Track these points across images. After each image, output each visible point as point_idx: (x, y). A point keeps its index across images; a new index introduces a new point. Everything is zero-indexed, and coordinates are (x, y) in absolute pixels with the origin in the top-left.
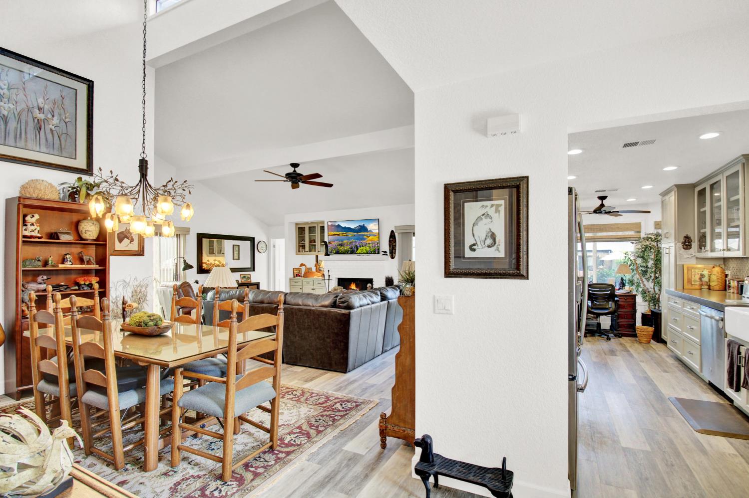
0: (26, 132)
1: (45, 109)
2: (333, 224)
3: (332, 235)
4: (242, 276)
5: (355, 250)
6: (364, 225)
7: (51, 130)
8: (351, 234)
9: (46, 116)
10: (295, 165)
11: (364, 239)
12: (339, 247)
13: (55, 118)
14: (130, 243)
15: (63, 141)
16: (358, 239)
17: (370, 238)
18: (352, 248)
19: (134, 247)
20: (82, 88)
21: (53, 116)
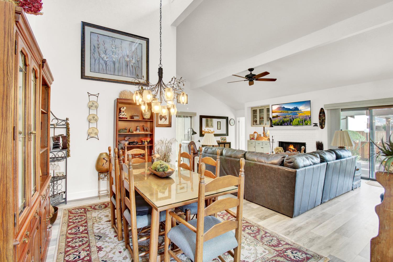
0: (122, 68)
1: (130, 56)
2: (281, 107)
3: (280, 112)
4: (222, 138)
5: (292, 120)
6: (297, 107)
7: (132, 66)
8: (290, 112)
9: (130, 59)
10: (251, 70)
11: (297, 114)
12: (284, 119)
13: (134, 59)
14: (165, 120)
15: (137, 70)
16: (294, 115)
17: (300, 114)
18: (290, 119)
19: (167, 123)
20: (144, 43)
21: (133, 59)
